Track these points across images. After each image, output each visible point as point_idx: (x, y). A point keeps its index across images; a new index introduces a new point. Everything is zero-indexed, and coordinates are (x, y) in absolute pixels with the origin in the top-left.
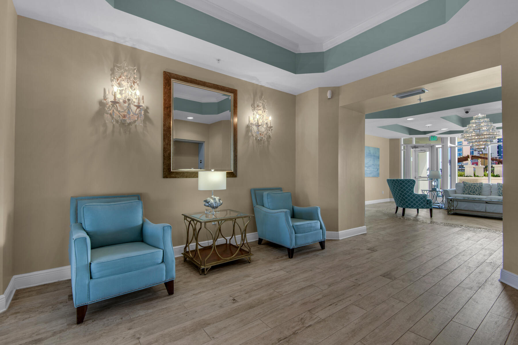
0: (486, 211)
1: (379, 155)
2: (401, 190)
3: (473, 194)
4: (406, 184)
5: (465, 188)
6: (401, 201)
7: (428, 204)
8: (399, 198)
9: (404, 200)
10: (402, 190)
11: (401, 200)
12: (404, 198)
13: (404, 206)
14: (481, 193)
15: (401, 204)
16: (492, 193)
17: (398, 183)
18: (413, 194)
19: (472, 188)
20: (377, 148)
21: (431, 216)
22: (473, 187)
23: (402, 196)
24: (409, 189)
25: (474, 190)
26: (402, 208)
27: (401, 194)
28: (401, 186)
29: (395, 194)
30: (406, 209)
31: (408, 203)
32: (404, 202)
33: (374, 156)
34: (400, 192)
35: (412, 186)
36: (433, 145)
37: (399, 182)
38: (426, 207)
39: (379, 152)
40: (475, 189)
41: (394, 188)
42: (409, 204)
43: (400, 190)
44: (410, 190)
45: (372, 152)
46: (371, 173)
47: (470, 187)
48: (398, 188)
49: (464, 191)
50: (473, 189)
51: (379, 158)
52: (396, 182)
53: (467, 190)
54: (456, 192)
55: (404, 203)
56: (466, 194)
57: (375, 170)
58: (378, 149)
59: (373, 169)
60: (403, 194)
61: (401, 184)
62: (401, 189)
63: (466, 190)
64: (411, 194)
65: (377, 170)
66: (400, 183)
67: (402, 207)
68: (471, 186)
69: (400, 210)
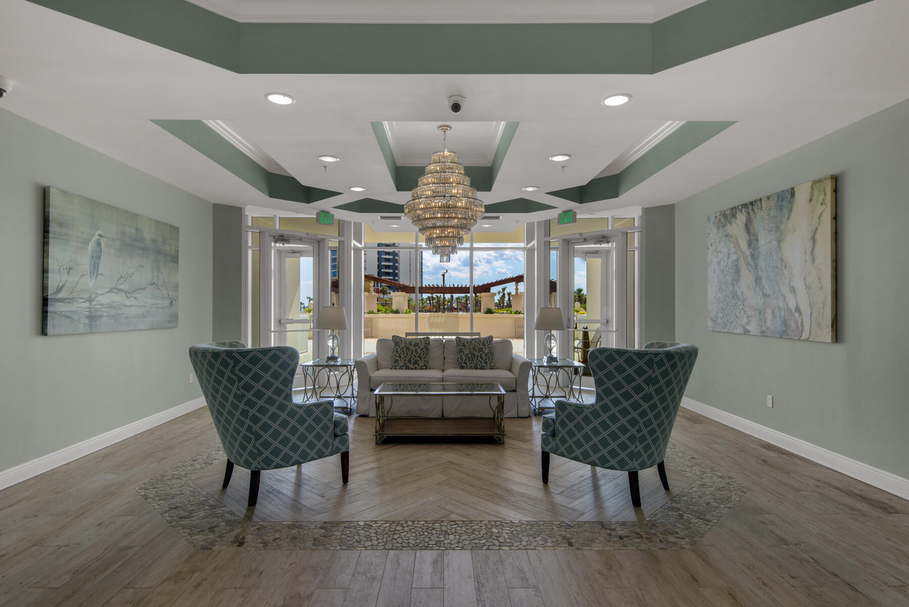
0: (443, 416)
1: (177, 251)
2: (243, 396)
3: (414, 367)
4: (265, 368)
5: (397, 352)
6: (246, 444)
7: (336, 436)
8: (235, 429)
9: (258, 437)
10: (249, 395)
11: (246, 438)
12: (256, 428)
13: (255, 464)
14: (428, 362)
15: (245, 455)
16: (446, 361)
17: (234, 367)
18: (288, 409)
19: (412, 351)
20: (171, 226)
21: (345, 479)
22: (414, 349)
23: (248, 422)
24: (278, 388)
25: (415, 357)
26: (249, 471)
27: (244, 413)
28: (247, 379)
29: (219, 412)
30: (262, 472)
31: (270, 450)
32: (257, 445)
33: (158, 252)
34: (242, 406)
35: (285, 374)
36: (322, 239)
37: (237, 362)
38: (330, 449)
39: (178, 240)
40: (417, 352)
41: (217, 391)
42: (276, 452)
43: (240, 398)
44: (278, 392)
45: (148, 235)
46: (143, 316)
47: (408, 349)
48: (234, 389)
49: (396, 361)
50: (414, 355)
51: (177, 263)
52: (225, 364)
53: (402, 357)
54: (377, 362)
55: (256, 451)
56: (401, 368)
57: (160, 302)
58: (175, 230)
59: (154, 301)
60: (253, 411)
61: (245, 370)
62: (245, 392)
63: (400, 357)
64: (282, 407)
65: (167, 302)
66: (239, 366)
67: (247, 465)
68: (410, 347)
69: (242, 475)
